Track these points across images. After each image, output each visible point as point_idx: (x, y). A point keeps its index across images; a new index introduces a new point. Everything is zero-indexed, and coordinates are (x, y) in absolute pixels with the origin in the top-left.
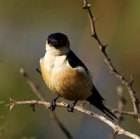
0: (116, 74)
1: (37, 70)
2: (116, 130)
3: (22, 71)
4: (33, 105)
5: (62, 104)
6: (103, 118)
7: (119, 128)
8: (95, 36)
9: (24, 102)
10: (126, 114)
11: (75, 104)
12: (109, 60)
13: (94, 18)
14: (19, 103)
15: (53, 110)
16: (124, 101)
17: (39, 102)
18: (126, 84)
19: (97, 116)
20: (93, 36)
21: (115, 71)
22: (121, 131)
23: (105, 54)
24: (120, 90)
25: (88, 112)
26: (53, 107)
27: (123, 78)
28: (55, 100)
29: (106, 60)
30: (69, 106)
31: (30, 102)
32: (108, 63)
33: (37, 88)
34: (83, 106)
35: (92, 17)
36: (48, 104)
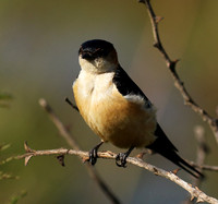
0: (193, 107)
1: (67, 100)
2: (193, 195)
3: (43, 103)
4: (61, 157)
5: (107, 154)
6: (172, 177)
7: (199, 192)
8: (159, 46)
9: (47, 152)
10: (210, 170)
11: (128, 154)
12: (182, 84)
13: (158, 18)
14: (39, 152)
15: (93, 164)
16: (206, 149)
17: (72, 152)
18: (210, 121)
19: (163, 173)
20: (155, 46)
21: (191, 101)
22: (202, 197)
23: (176, 75)
24: (199, 131)
25: (149, 167)
26: (94, 159)
27: (205, 113)
28: (97, 148)
29: (177, 85)
30: (118, 158)
31: (56, 152)
32: (181, 89)
33: (68, 129)
34: (141, 157)
35: (153, 15)
36: (85, 155)
